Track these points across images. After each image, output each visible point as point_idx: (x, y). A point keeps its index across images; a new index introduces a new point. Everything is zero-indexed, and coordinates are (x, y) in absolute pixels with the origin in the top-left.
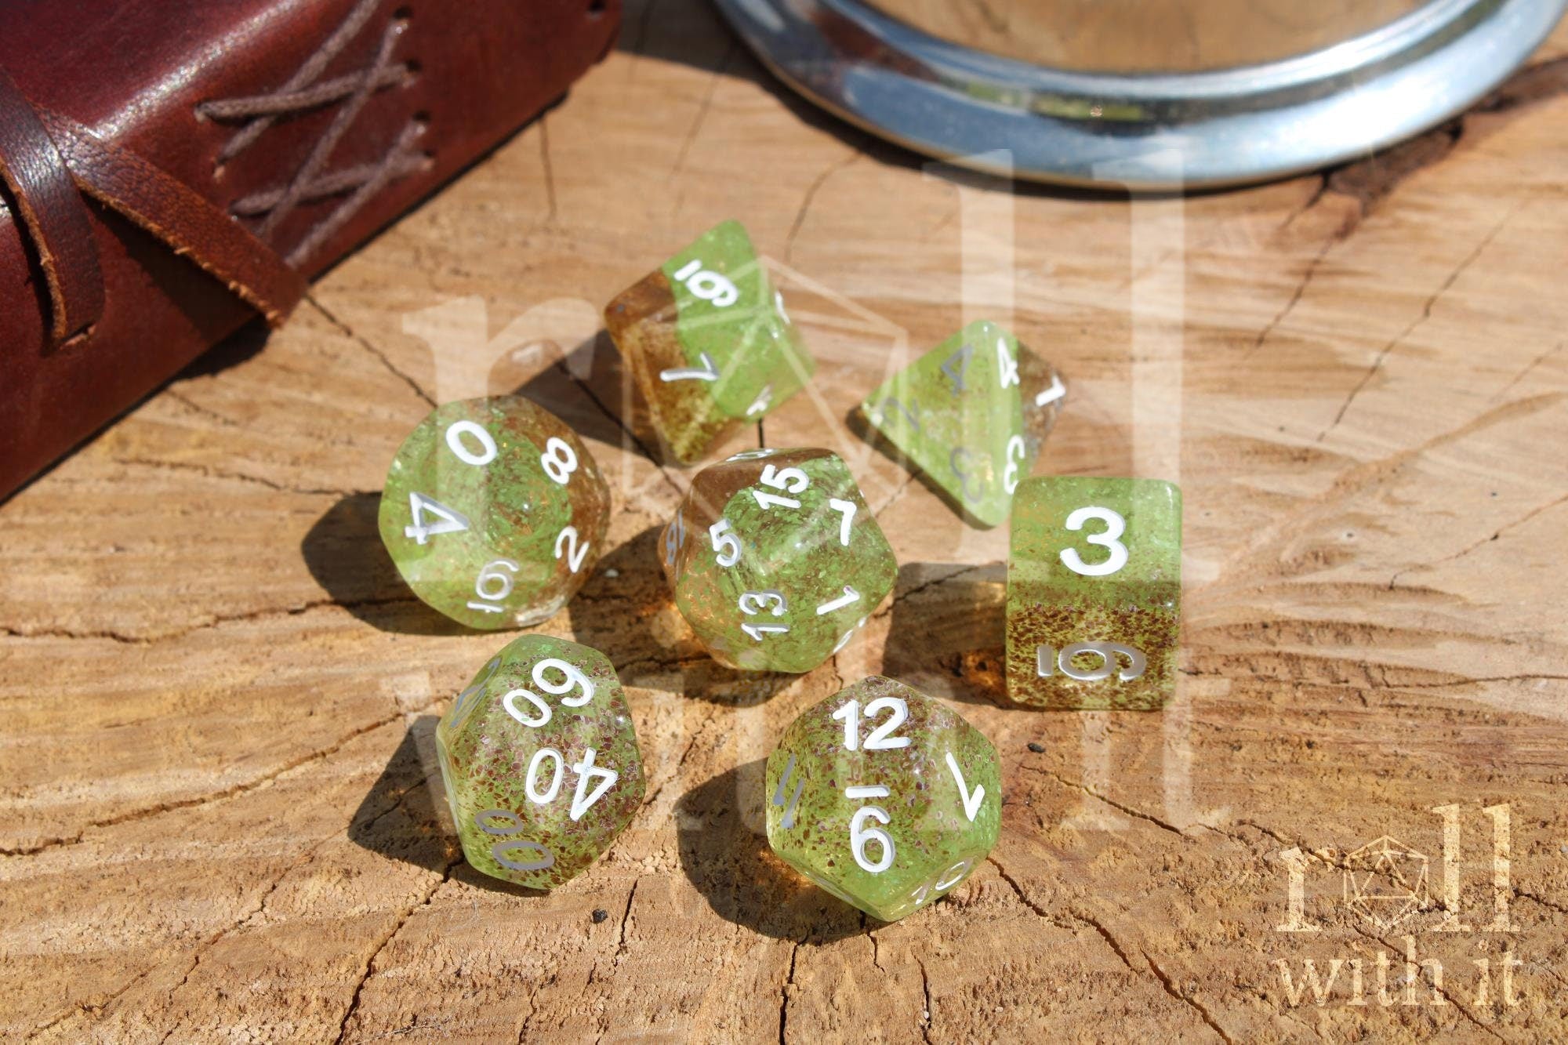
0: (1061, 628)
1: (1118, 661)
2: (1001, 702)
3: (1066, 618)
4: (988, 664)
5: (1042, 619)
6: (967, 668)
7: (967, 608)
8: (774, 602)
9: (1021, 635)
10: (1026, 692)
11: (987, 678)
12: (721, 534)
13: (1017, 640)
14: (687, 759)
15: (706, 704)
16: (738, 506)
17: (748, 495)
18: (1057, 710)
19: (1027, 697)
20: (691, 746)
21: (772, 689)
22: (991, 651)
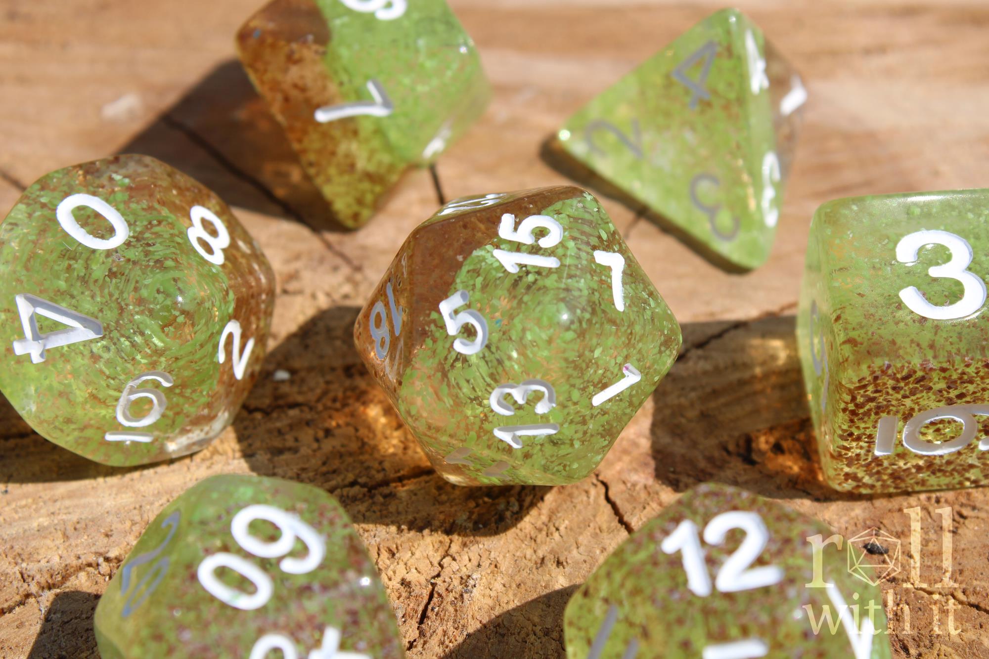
0: (913, 392)
1: (980, 427)
2: (817, 493)
3: (923, 378)
4: (786, 444)
5: (891, 383)
6: (762, 453)
7: (746, 375)
8: (537, 397)
9: (861, 406)
10: (855, 478)
11: (789, 463)
12: (456, 312)
13: (853, 413)
14: (429, 613)
15: (439, 536)
16: (476, 272)
17: (488, 256)
18: (890, 496)
19: (854, 484)
20: (431, 596)
21: (521, 507)
22: (787, 427)
